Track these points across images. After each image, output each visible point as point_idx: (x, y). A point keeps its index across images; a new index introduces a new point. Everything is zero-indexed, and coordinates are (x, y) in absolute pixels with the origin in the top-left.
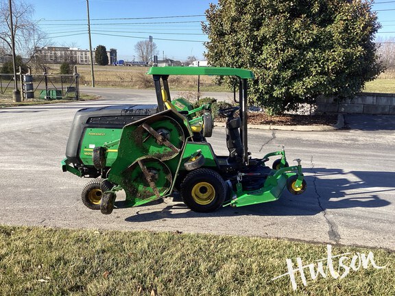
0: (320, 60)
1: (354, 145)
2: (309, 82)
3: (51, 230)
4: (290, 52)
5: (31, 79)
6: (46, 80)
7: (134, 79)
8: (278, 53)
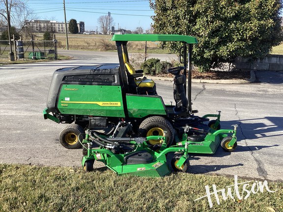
0: (241, 30)
1: (265, 95)
2: (232, 46)
3: (35, 168)
4: (218, 23)
5: (22, 44)
6: (33, 44)
7: (97, 44)
8: (208, 24)
